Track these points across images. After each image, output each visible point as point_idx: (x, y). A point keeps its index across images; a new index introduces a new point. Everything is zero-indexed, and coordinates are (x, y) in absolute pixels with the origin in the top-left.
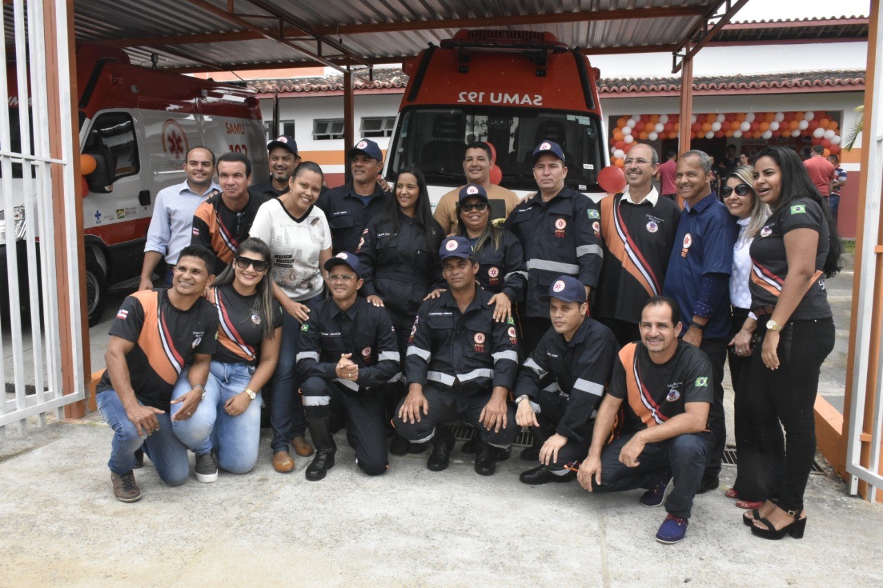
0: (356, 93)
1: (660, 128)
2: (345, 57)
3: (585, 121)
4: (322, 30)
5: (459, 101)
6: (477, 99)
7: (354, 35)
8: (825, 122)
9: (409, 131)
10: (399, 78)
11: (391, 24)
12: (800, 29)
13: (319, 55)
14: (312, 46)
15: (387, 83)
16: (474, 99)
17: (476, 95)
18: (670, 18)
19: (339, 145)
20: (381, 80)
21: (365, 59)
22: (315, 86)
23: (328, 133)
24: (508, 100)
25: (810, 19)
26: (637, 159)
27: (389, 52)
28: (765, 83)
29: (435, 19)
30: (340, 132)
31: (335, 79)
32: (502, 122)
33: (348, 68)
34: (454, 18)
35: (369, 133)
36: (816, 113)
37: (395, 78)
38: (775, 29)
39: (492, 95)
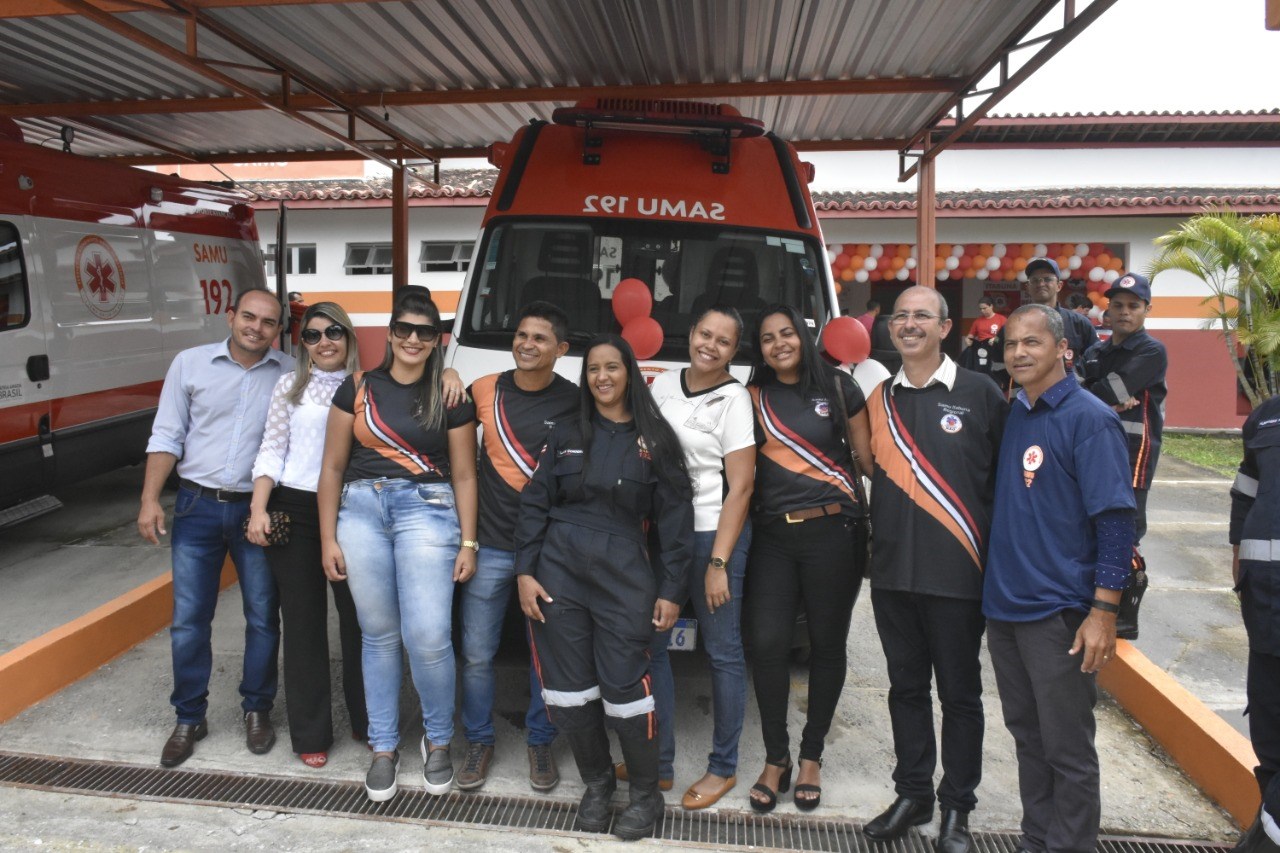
0: (412, 203)
1: (871, 263)
2: (395, 144)
3: (796, 247)
4: (355, 99)
5: (585, 210)
6: (615, 208)
7: (406, 108)
8: (1105, 258)
9: (499, 260)
10: (480, 182)
11: (469, 92)
12: (1059, 127)
13: (351, 138)
14: (338, 122)
15: (463, 190)
16: (610, 208)
17: (613, 201)
18: (903, 95)
19: (384, 283)
20: (453, 185)
21: (428, 150)
22: (349, 192)
23: (369, 264)
24: (667, 212)
25: (1072, 114)
26: (915, 312)
27: (465, 139)
28: (1022, 202)
29: (539, 86)
30: (389, 263)
31: (380, 182)
32: (658, 247)
33: (400, 162)
34: (570, 85)
35: (434, 265)
36: (1092, 246)
37: (475, 182)
38: (1024, 128)
39: (641, 202)
